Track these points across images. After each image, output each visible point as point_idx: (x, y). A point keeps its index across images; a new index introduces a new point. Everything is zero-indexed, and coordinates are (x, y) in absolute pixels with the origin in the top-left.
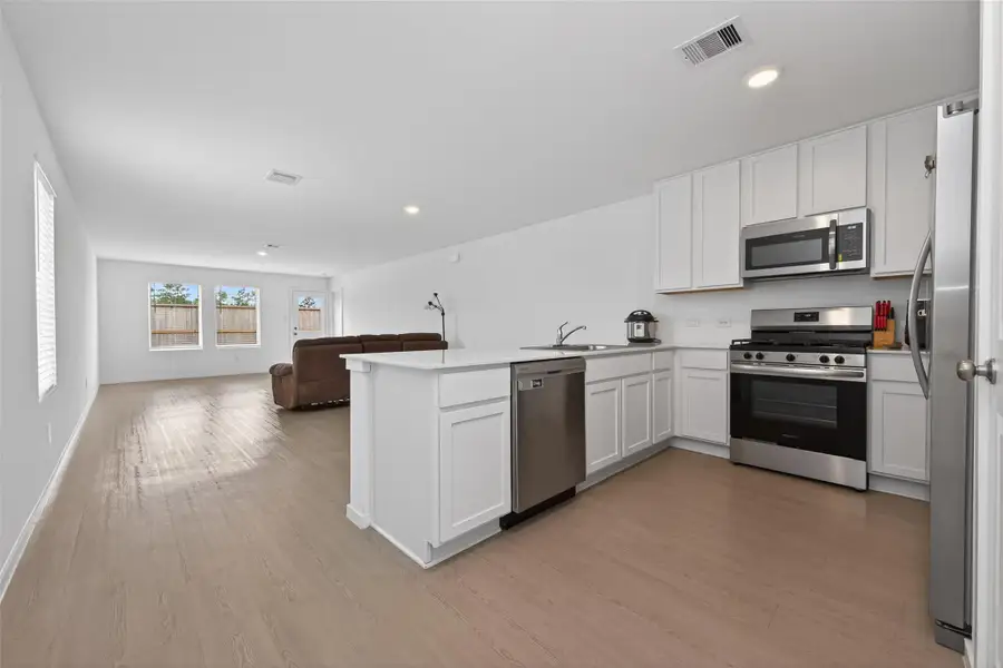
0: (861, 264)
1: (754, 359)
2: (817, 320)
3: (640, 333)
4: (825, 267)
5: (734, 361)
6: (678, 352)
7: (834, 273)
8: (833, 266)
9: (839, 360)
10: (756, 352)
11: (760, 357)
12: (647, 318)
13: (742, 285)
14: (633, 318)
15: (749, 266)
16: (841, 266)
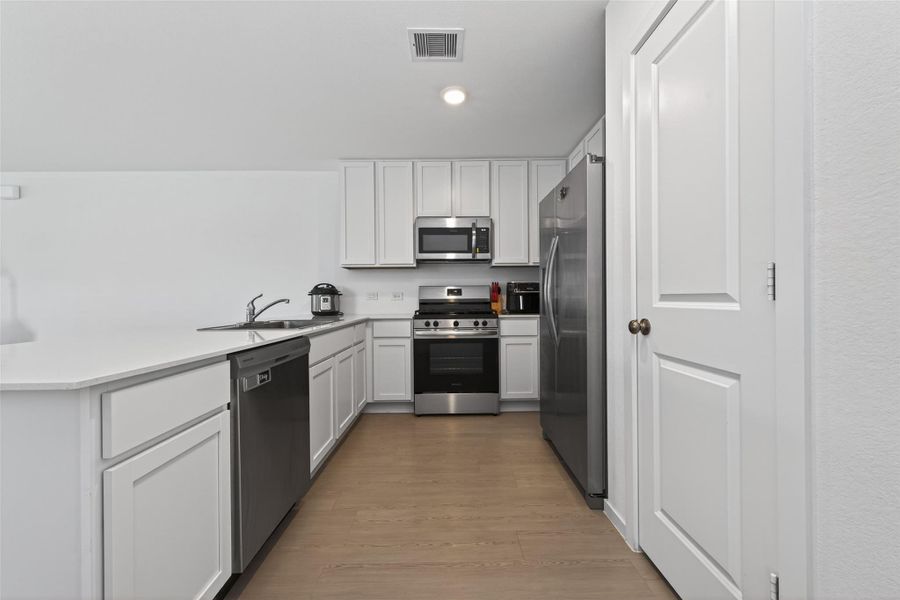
0: (487, 256)
1: (432, 326)
2: (461, 294)
3: (326, 306)
4: (469, 256)
5: (414, 329)
6: (370, 323)
7: (474, 261)
8: (474, 256)
9: (485, 323)
10: (433, 321)
11: (436, 324)
12: (331, 291)
13: (415, 265)
14: (317, 291)
15: (421, 251)
16: (479, 256)
